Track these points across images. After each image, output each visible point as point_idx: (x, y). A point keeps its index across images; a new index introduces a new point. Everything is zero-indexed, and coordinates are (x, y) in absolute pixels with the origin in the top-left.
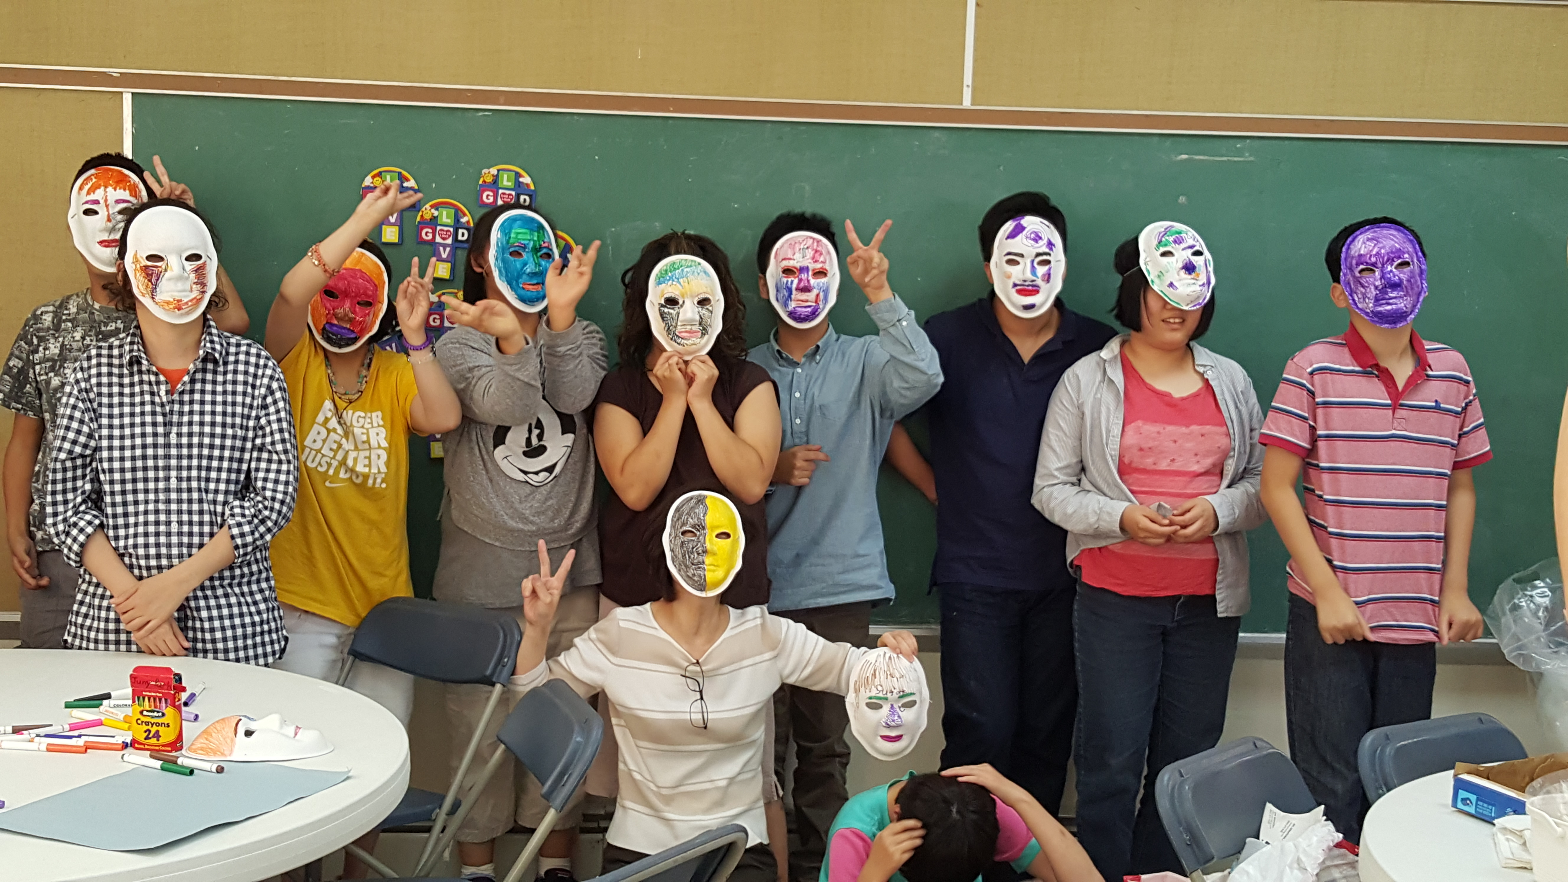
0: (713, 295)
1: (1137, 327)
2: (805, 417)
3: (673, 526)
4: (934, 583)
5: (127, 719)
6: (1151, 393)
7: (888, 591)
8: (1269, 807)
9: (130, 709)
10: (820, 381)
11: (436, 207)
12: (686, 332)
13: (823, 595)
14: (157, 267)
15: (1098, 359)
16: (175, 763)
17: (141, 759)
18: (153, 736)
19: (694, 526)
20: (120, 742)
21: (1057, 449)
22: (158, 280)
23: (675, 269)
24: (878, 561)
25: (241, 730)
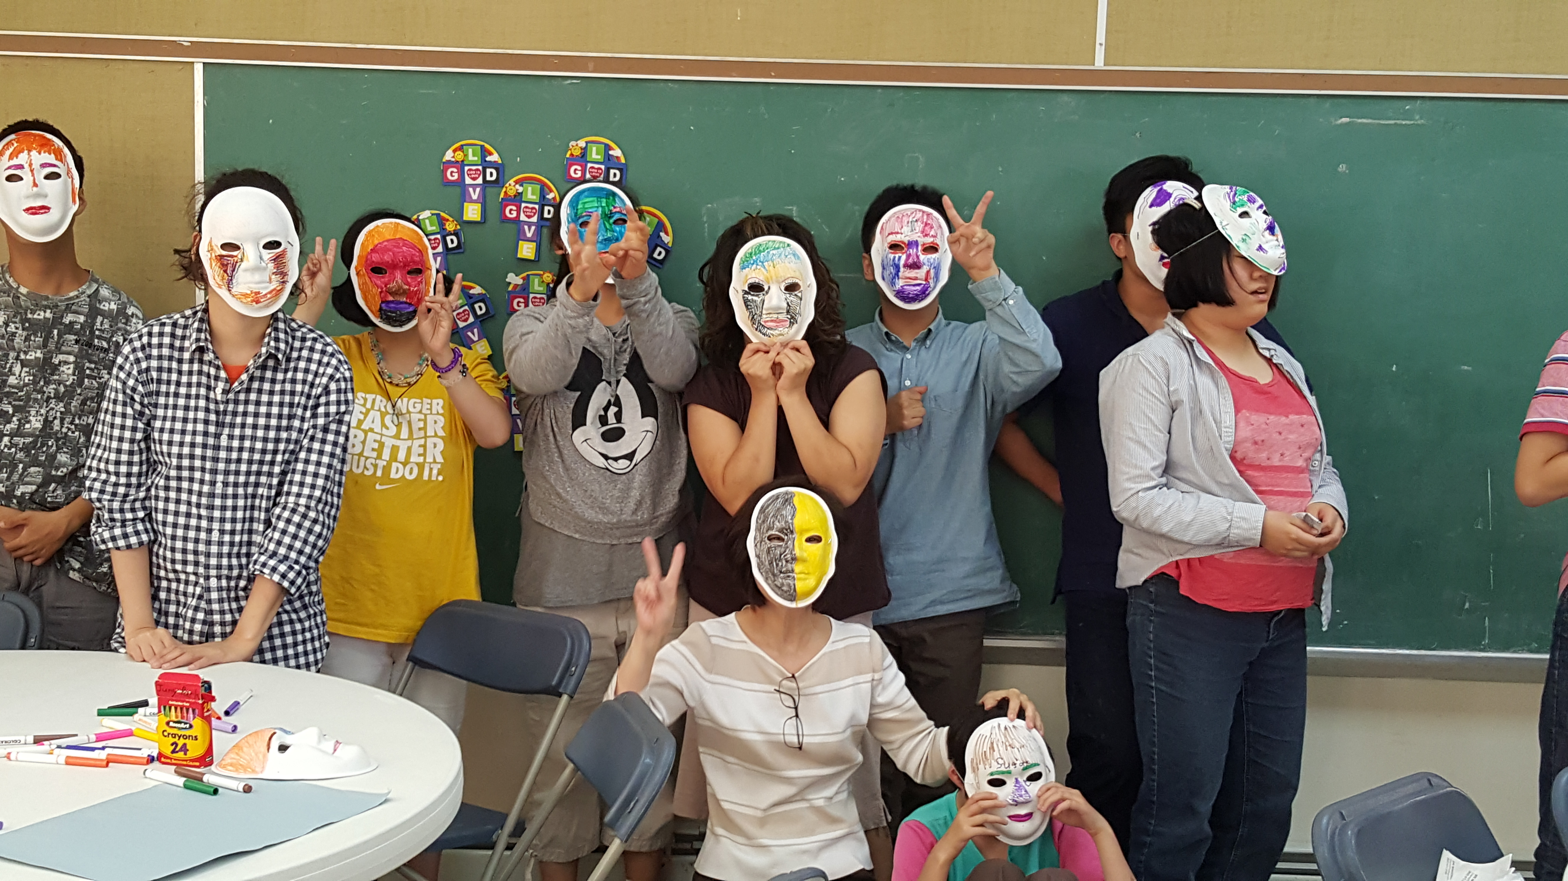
0: (806, 282)
3: (758, 529)
4: (1058, 590)
5: (154, 730)
6: (1237, 379)
7: (1011, 593)
8: (1447, 854)
10: (932, 368)
11: (520, 182)
12: (772, 321)
14: (232, 256)
16: (201, 780)
17: (164, 775)
18: (181, 750)
19: (781, 531)
20: (146, 756)
22: (233, 271)
23: (760, 252)
25: (275, 745)
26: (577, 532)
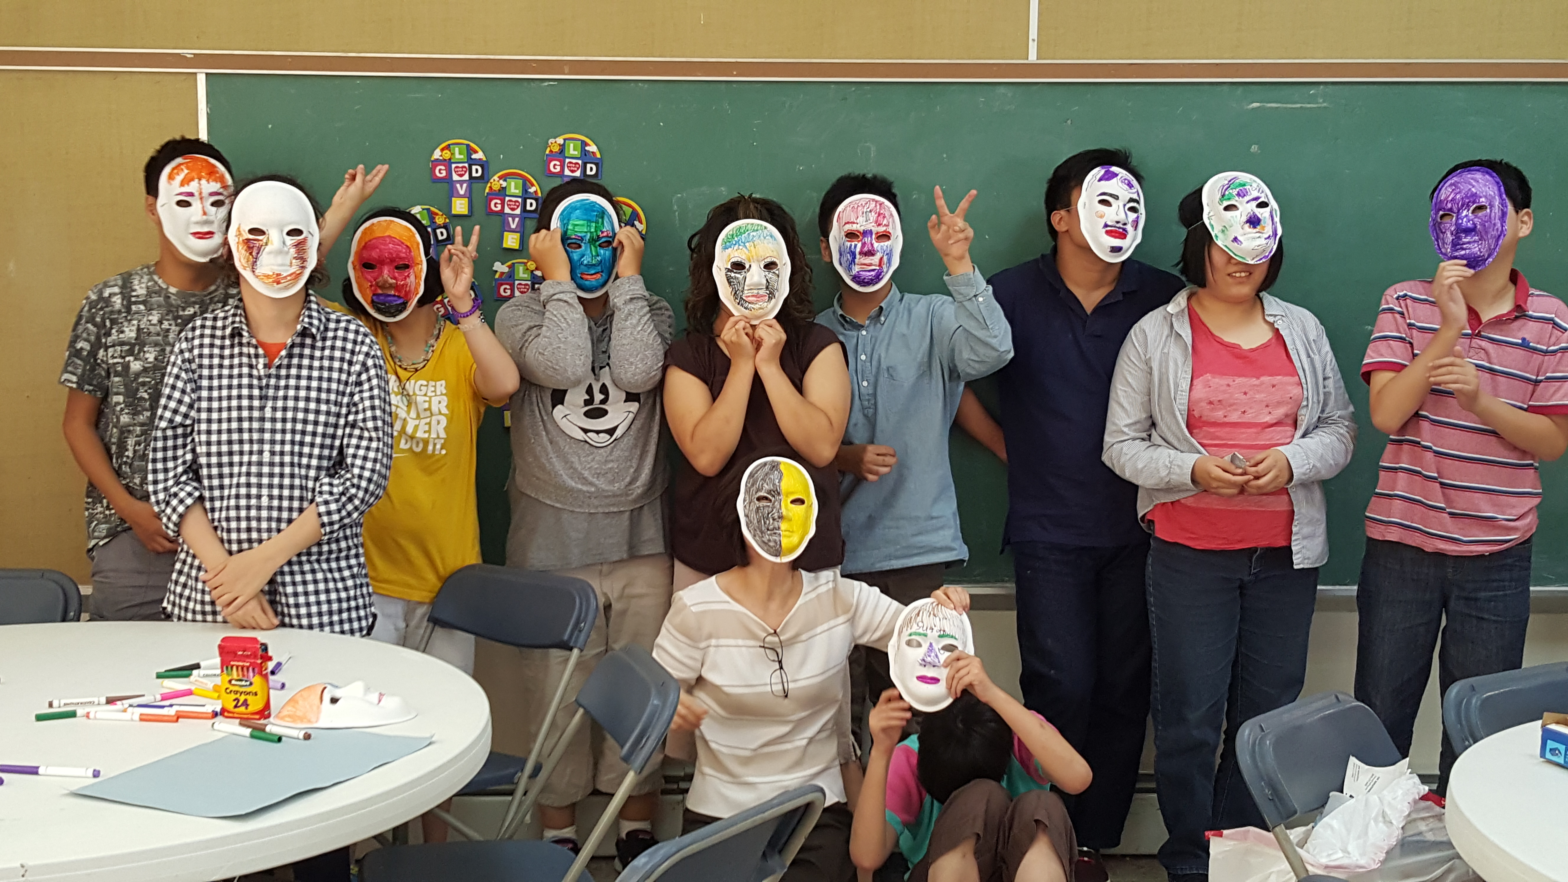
0: (781, 261)
1: (1201, 282)
2: (872, 379)
3: (747, 491)
4: (1006, 541)
5: (216, 688)
6: (1221, 347)
7: (961, 552)
8: (1353, 760)
9: (219, 678)
10: (886, 342)
11: (504, 177)
12: (753, 296)
13: (897, 558)
14: (258, 241)
15: (1164, 313)
16: (263, 730)
17: (230, 727)
18: (242, 705)
19: (769, 492)
20: (210, 711)
21: (1126, 405)
22: (258, 254)
23: (741, 234)
24: (952, 522)
25: (327, 697)
26: (558, 502)
